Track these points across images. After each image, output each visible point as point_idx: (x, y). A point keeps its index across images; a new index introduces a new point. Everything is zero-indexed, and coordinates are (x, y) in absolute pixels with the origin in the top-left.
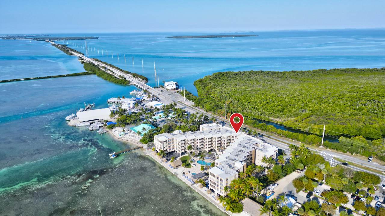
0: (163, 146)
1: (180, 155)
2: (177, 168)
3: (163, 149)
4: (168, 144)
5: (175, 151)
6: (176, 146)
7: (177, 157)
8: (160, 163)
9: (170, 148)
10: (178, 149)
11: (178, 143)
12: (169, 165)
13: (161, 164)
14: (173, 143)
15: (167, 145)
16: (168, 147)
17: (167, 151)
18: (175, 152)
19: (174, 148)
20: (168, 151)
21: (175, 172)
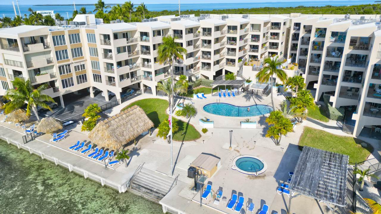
0: (29, 65)
1: (118, 97)
2: (135, 152)
3: (32, 79)
4: (52, 56)
5: (92, 92)
6: (95, 65)
7: (109, 108)
8: (19, 144)
9: (66, 75)
10: (104, 75)
11: (101, 47)
12: (77, 146)
13: (30, 148)
14: (78, 52)
15: (49, 62)
16: (55, 70)
17: (56, 90)
18: (92, 95)
19: (83, 78)
20: (62, 91)
21: (132, 182)
